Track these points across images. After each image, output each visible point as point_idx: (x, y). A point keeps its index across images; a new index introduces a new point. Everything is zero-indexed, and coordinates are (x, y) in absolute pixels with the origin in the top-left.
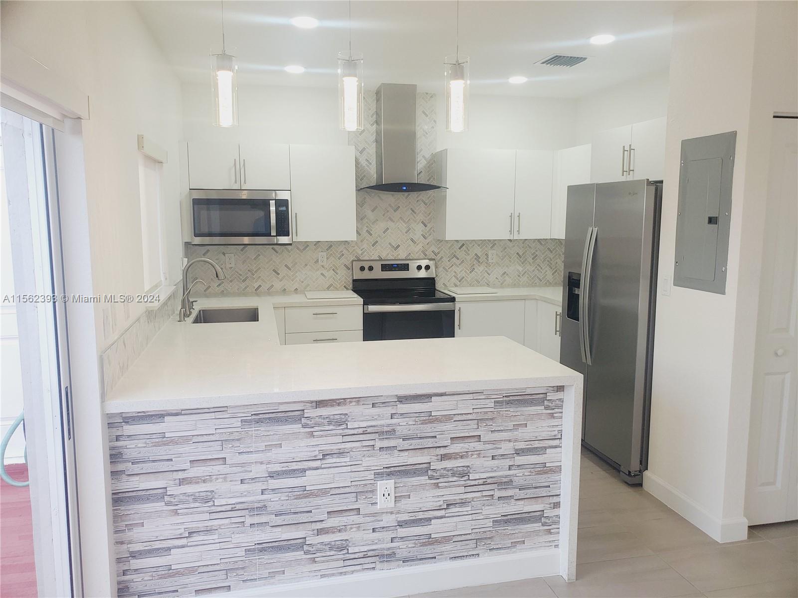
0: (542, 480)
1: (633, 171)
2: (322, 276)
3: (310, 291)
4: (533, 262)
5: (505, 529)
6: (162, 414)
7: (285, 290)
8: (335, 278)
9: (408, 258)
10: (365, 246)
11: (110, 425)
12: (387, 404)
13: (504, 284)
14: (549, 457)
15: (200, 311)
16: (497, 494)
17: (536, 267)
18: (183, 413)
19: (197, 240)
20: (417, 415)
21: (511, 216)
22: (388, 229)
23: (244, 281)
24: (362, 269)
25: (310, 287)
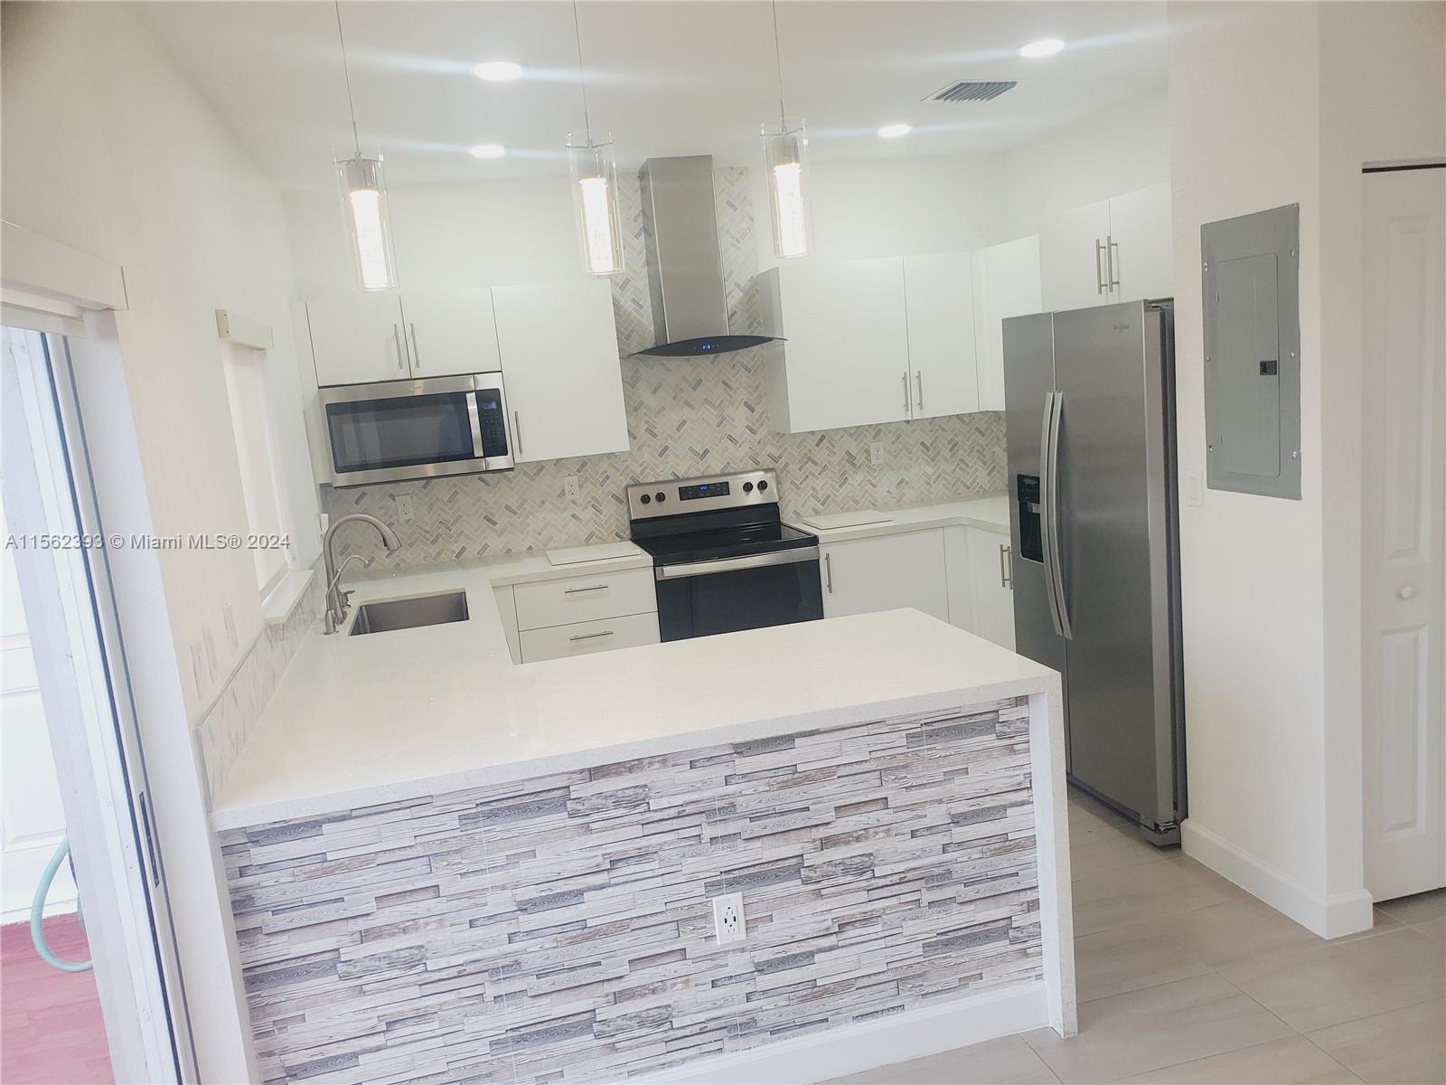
0: (1004, 863)
1: (1118, 283)
2: (574, 520)
3: (556, 548)
4: (951, 457)
5: (946, 958)
6: (317, 821)
7: (509, 551)
8: (598, 520)
9: (726, 472)
10: (646, 457)
11: (227, 850)
12: (716, 761)
13: (902, 502)
14: (1011, 824)
15: (361, 608)
16: (927, 897)
17: (958, 465)
18: (353, 815)
19: (342, 479)
20: (771, 774)
21: (905, 378)
22: (684, 422)
23: (434, 542)
24: (645, 499)
25: (554, 542)
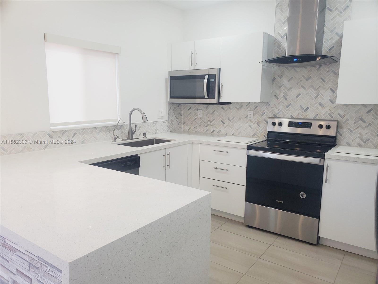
2: (249, 127)
3: (242, 136)
7: (227, 134)
8: (258, 129)
10: (281, 107)
22: (300, 94)
23: (206, 126)
24: (274, 124)
25: (242, 134)
